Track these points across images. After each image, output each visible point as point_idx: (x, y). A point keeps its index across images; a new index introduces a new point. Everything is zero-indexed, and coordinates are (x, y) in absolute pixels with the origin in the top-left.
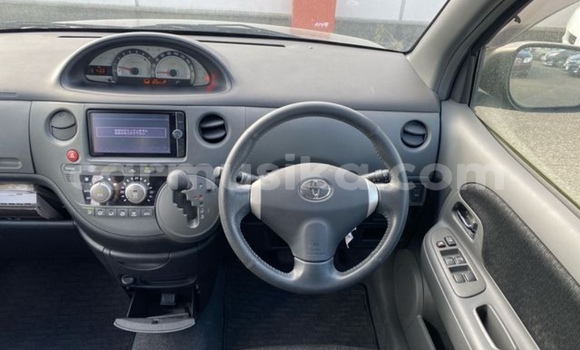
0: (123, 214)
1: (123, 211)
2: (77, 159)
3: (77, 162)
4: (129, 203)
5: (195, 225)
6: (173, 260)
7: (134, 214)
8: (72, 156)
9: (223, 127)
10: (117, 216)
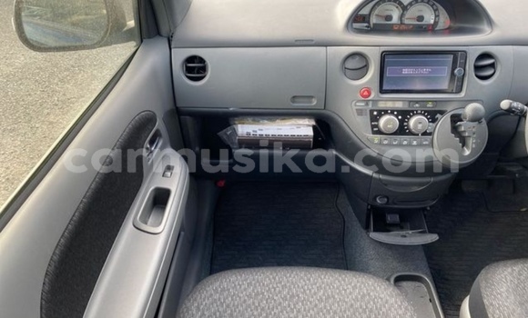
0: (405, 143)
1: (405, 139)
2: (369, 96)
3: (369, 98)
4: (411, 133)
5: (467, 152)
6: (434, 183)
7: (415, 143)
8: (366, 93)
9: (492, 66)
10: (400, 145)
